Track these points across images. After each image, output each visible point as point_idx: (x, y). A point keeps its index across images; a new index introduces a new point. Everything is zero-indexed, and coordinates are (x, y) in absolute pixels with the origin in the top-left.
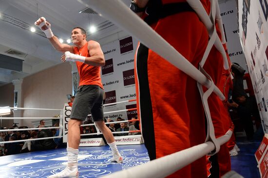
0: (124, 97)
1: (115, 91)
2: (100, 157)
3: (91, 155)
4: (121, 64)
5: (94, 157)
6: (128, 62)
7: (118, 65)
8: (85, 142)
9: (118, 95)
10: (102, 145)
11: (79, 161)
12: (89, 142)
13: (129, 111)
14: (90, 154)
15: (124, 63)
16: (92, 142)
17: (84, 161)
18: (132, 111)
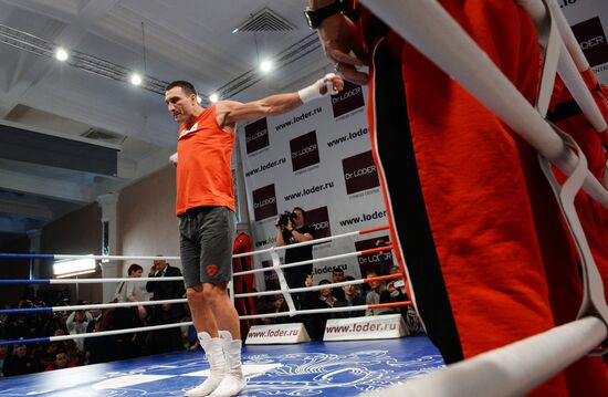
0: (350, 222)
1: (325, 208)
2: (301, 370)
3: (279, 365)
4: (337, 142)
5: (287, 370)
6: (352, 136)
7: (330, 144)
8: (262, 334)
9: (334, 218)
10: (302, 339)
11: (252, 379)
12: (271, 334)
13: (363, 256)
14: (276, 361)
15: (343, 139)
16: (279, 333)
17: (264, 378)
18: (371, 254)
